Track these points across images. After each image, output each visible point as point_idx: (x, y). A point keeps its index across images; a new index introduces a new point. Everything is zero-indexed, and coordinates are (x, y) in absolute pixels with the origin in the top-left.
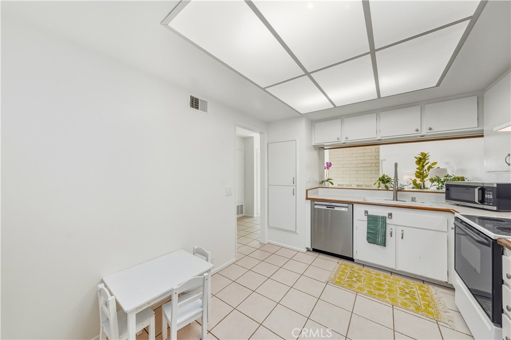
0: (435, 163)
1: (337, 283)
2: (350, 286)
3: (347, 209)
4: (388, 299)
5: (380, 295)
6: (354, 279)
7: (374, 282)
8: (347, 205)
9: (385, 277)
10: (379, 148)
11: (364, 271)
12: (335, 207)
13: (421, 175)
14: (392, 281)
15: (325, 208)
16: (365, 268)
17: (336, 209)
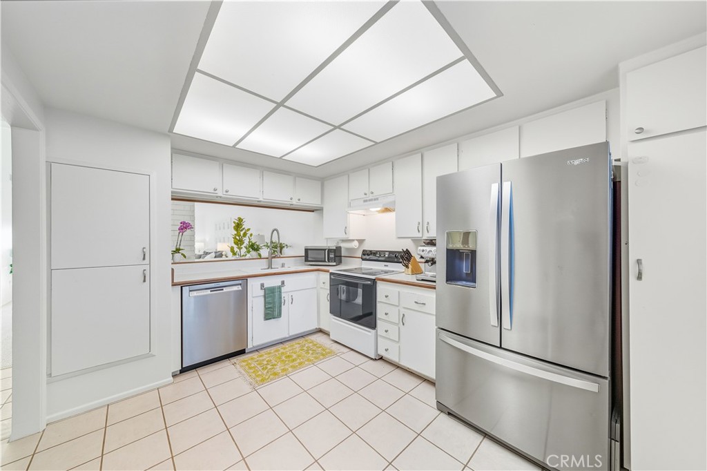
0: (249, 229)
1: (263, 381)
2: (275, 374)
3: (240, 286)
4: (306, 363)
5: (300, 364)
6: (269, 367)
7: (284, 358)
8: (240, 282)
9: (284, 349)
10: (194, 206)
11: (265, 356)
12: (224, 288)
13: (239, 242)
14: (290, 348)
15: (208, 292)
16: (262, 352)
17: (225, 290)
